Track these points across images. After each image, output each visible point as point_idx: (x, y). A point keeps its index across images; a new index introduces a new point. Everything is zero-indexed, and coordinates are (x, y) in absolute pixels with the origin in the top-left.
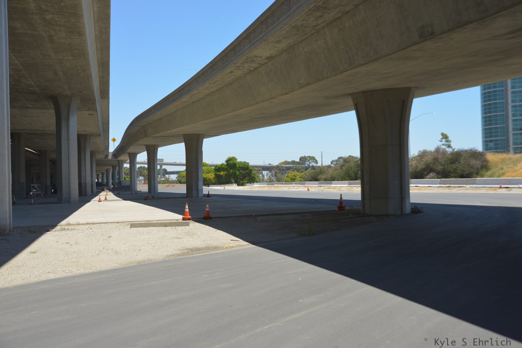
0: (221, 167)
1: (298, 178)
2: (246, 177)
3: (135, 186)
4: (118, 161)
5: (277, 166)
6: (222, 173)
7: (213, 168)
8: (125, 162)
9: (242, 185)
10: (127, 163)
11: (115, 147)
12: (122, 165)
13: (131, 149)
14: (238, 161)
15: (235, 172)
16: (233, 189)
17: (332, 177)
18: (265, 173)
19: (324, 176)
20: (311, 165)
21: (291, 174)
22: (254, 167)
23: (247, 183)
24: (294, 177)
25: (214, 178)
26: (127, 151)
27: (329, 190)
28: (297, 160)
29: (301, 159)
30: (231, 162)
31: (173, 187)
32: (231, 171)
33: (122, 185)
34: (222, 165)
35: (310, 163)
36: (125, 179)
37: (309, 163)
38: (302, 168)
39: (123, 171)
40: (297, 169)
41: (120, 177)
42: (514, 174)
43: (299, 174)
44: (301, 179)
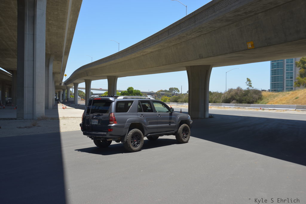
0: (125, 93)
1: (167, 100)
3: (76, 101)
4: (67, 87)
5: (156, 93)
7: (120, 92)
8: (71, 87)
10: (72, 88)
11: (66, 79)
12: (69, 89)
13: (76, 81)
14: (134, 89)
17: (185, 101)
18: (149, 96)
19: (180, 100)
20: (175, 93)
21: (164, 97)
22: (143, 93)
24: (165, 100)
26: (73, 82)
27: (181, 107)
28: (168, 90)
29: (170, 89)
30: (130, 90)
33: (69, 100)
34: (125, 91)
36: (70, 97)
37: (174, 91)
38: (171, 94)
39: (70, 93)
40: (168, 94)
41: (67, 96)
42: (272, 103)
43: (168, 98)
44: (169, 101)
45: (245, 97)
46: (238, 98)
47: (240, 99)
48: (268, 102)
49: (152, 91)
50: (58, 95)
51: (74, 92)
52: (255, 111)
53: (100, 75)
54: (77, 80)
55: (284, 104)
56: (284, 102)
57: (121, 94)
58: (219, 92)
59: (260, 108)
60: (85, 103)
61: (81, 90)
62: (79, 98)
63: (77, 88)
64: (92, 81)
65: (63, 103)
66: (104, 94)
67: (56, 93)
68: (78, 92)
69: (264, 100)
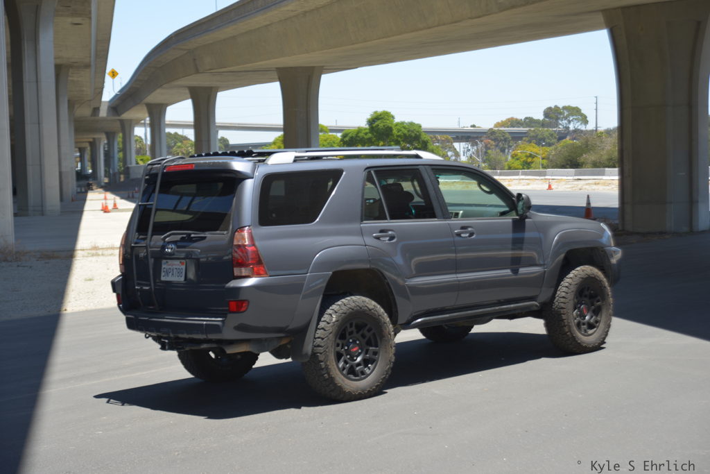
0: (357, 136)
1: (538, 160)
4: (122, 122)
5: (491, 133)
7: (339, 135)
8: (138, 122)
10: (144, 125)
12: (131, 130)
13: (155, 97)
14: (397, 120)
17: (607, 159)
18: (460, 147)
19: (590, 157)
20: (572, 127)
21: (523, 149)
24: (529, 160)
26: (146, 100)
27: (594, 187)
29: (549, 113)
30: (379, 124)
33: (133, 176)
34: (360, 130)
35: (569, 122)
36: (137, 163)
37: (566, 121)
38: (552, 135)
39: (134, 146)
40: (539, 137)
41: (124, 159)
43: (541, 150)
44: (545, 162)
49: (474, 126)
50: (87, 156)
51: (149, 143)
54: (159, 91)
57: (342, 140)
61: (180, 131)
63: (160, 125)
64: (219, 94)
65: (108, 188)
66: (274, 143)
67: (81, 150)
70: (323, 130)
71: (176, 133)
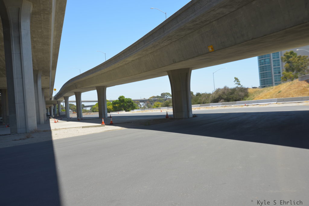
0: (116, 102)
1: (160, 106)
2: (130, 106)
3: (68, 115)
4: (57, 101)
5: (149, 100)
6: (117, 105)
7: (112, 102)
8: (61, 101)
9: (129, 111)
10: (63, 102)
11: (56, 93)
12: (60, 103)
13: (66, 95)
14: (125, 98)
15: (124, 104)
16: (123, 113)
18: (141, 103)
20: (168, 98)
21: (156, 103)
22: (134, 100)
23: (131, 110)
24: (158, 106)
25: (112, 108)
26: (64, 96)
28: (160, 95)
29: (162, 94)
30: (121, 99)
31: (90, 114)
32: (122, 104)
33: (61, 115)
34: (117, 100)
35: (167, 96)
36: (62, 111)
38: (163, 100)
39: (61, 108)
40: (160, 100)
41: (58, 111)
42: (258, 98)
43: (161, 103)
45: (232, 96)
46: (226, 97)
47: (227, 98)
48: (254, 99)
49: (144, 98)
51: (65, 106)
52: (240, 107)
53: (89, 86)
54: (67, 93)
55: (268, 98)
56: (268, 97)
58: (208, 93)
59: (244, 105)
60: (77, 115)
61: (72, 103)
62: (71, 112)
63: (67, 102)
64: (82, 93)
65: (54, 118)
66: (95, 105)
67: (47, 109)
68: (69, 106)
69: (250, 97)
70: (108, 101)
71: (71, 104)
